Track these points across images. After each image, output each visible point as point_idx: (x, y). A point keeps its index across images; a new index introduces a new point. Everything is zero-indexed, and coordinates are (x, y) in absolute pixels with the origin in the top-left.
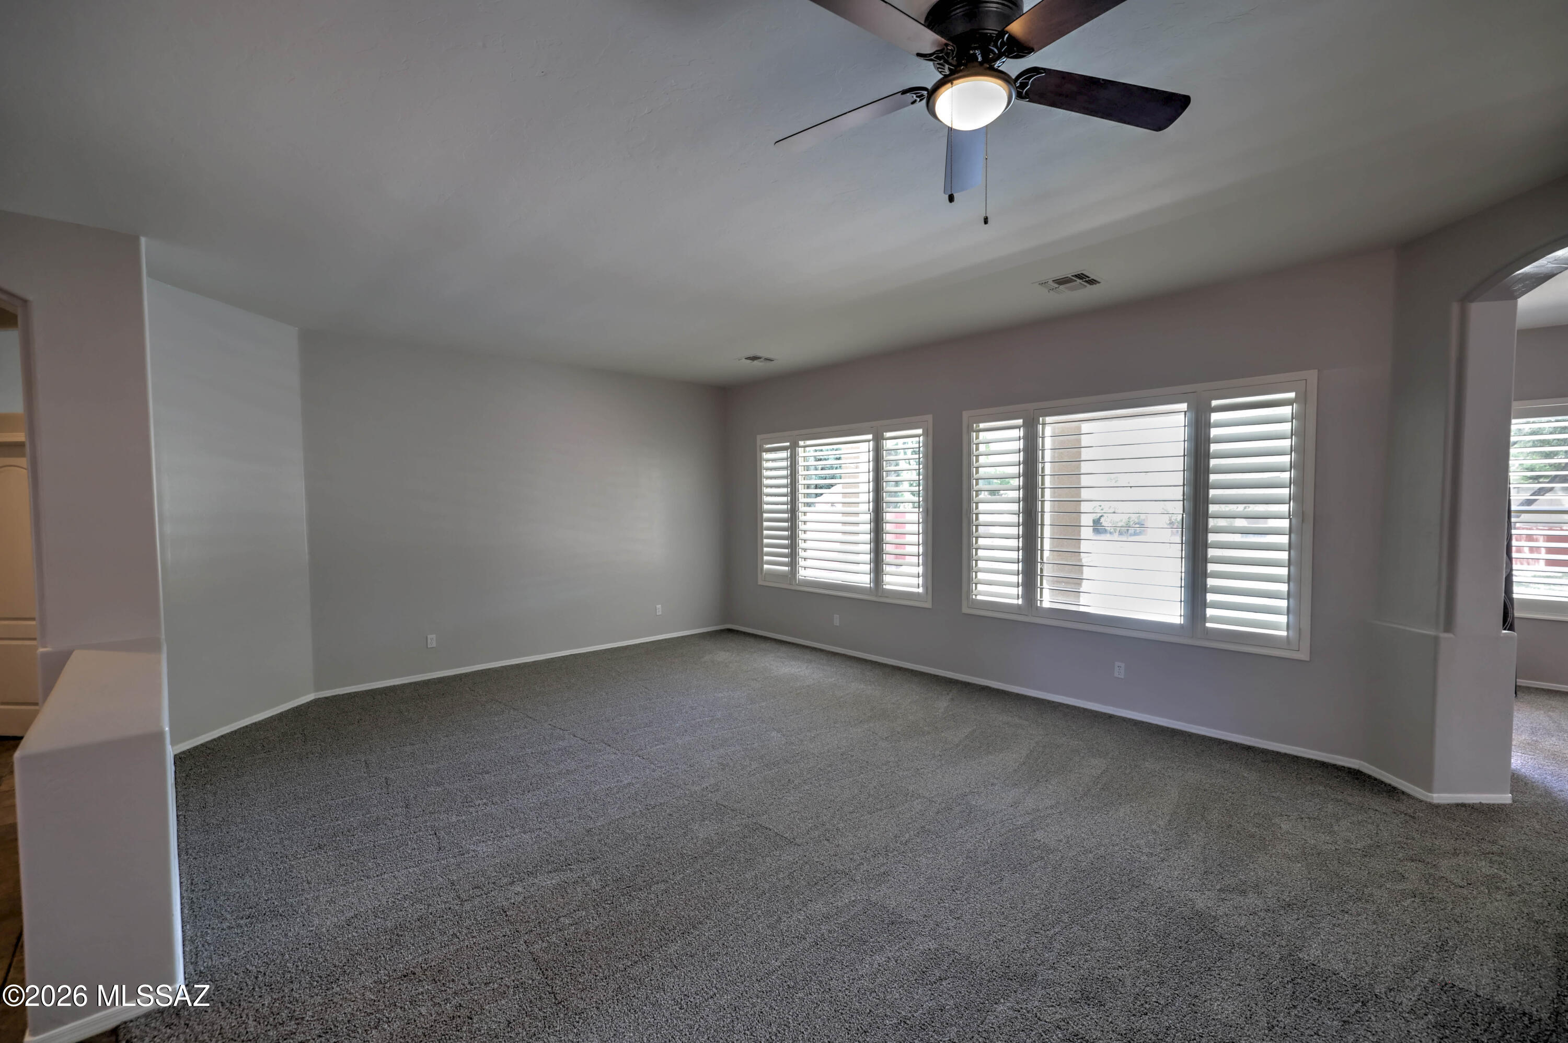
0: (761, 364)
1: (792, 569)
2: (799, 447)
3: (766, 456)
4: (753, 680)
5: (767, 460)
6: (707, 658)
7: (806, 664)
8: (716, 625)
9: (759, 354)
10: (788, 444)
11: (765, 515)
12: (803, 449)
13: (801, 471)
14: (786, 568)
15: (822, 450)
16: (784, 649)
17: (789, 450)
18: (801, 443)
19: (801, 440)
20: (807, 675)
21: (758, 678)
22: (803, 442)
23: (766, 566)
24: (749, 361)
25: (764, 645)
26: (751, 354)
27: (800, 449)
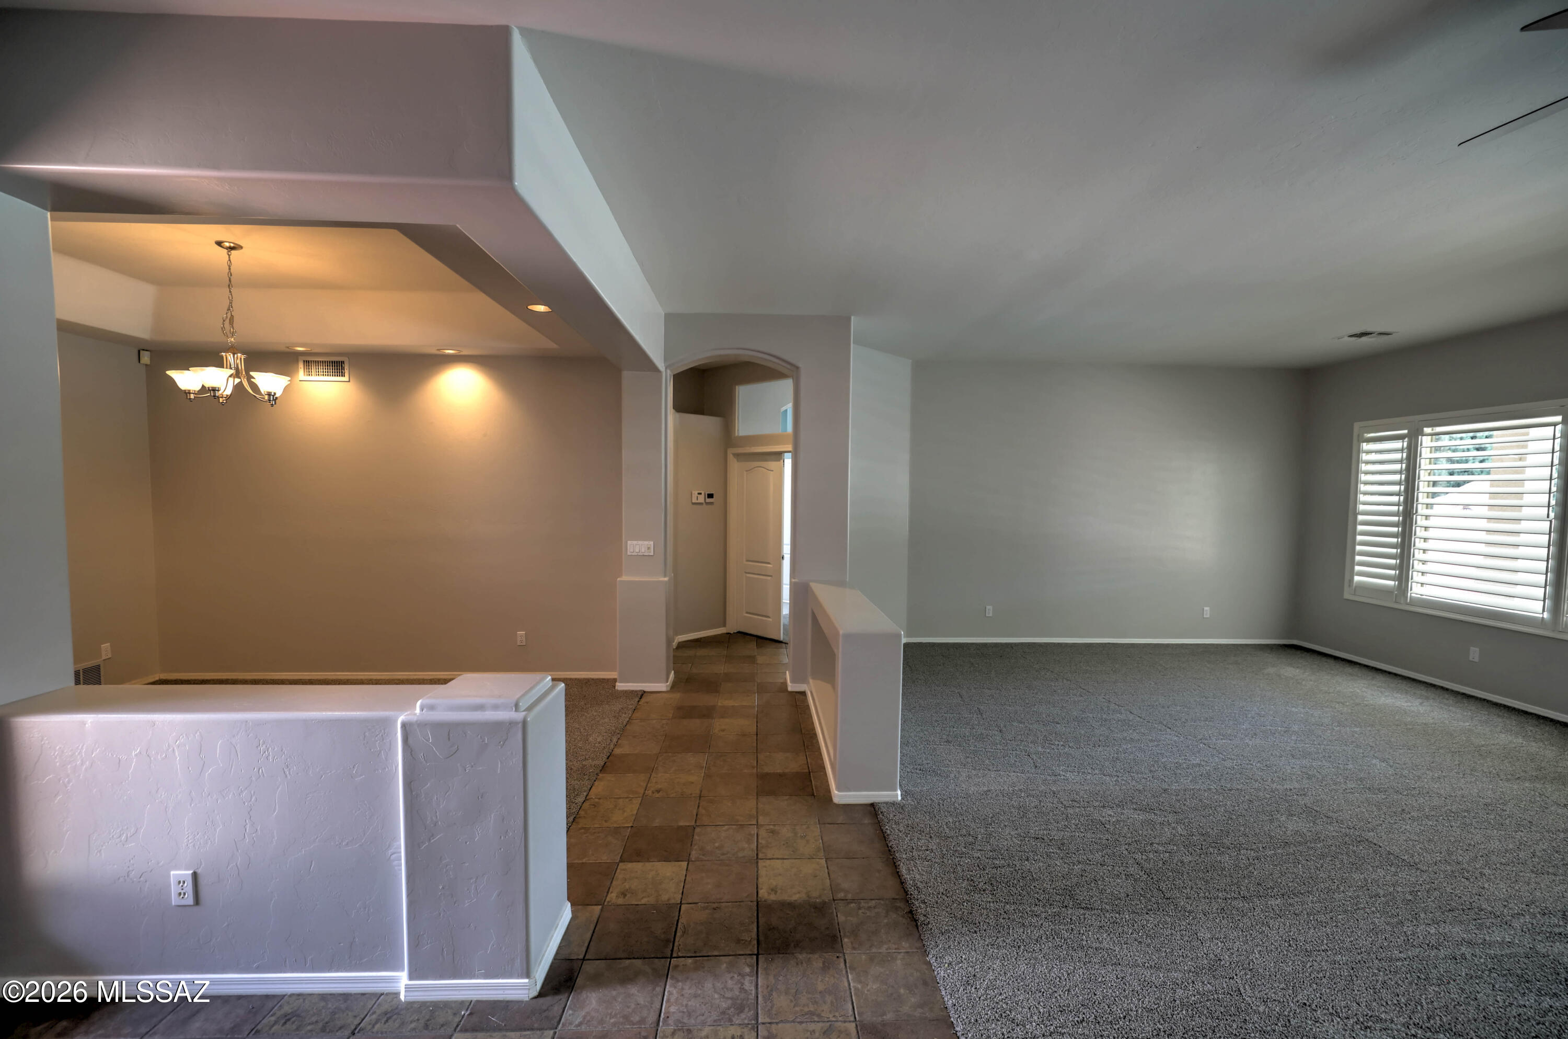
0: (1373, 339)
1: (1400, 584)
2: (1423, 435)
3: (1365, 446)
4: (1338, 703)
5: (1368, 452)
6: (1271, 670)
7: (1420, 701)
8: (1279, 638)
9: (1369, 330)
10: (1406, 432)
11: (1360, 518)
12: (1430, 437)
13: (1424, 464)
14: (1391, 583)
15: (1461, 439)
16: (1380, 677)
17: (1406, 439)
18: (1427, 430)
19: (1428, 426)
20: (1422, 712)
21: (1346, 702)
22: (1430, 429)
23: (1357, 578)
24: (1353, 339)
25: (1349, 669)
26: (1358, 331)
27: (1424, 438)
